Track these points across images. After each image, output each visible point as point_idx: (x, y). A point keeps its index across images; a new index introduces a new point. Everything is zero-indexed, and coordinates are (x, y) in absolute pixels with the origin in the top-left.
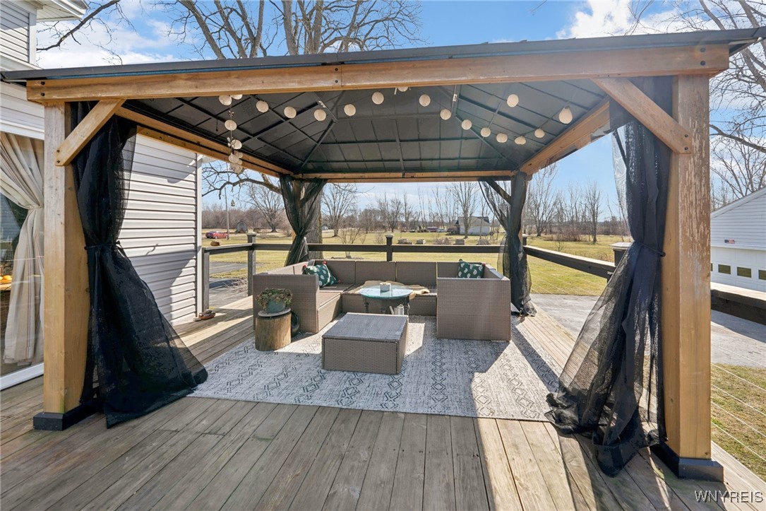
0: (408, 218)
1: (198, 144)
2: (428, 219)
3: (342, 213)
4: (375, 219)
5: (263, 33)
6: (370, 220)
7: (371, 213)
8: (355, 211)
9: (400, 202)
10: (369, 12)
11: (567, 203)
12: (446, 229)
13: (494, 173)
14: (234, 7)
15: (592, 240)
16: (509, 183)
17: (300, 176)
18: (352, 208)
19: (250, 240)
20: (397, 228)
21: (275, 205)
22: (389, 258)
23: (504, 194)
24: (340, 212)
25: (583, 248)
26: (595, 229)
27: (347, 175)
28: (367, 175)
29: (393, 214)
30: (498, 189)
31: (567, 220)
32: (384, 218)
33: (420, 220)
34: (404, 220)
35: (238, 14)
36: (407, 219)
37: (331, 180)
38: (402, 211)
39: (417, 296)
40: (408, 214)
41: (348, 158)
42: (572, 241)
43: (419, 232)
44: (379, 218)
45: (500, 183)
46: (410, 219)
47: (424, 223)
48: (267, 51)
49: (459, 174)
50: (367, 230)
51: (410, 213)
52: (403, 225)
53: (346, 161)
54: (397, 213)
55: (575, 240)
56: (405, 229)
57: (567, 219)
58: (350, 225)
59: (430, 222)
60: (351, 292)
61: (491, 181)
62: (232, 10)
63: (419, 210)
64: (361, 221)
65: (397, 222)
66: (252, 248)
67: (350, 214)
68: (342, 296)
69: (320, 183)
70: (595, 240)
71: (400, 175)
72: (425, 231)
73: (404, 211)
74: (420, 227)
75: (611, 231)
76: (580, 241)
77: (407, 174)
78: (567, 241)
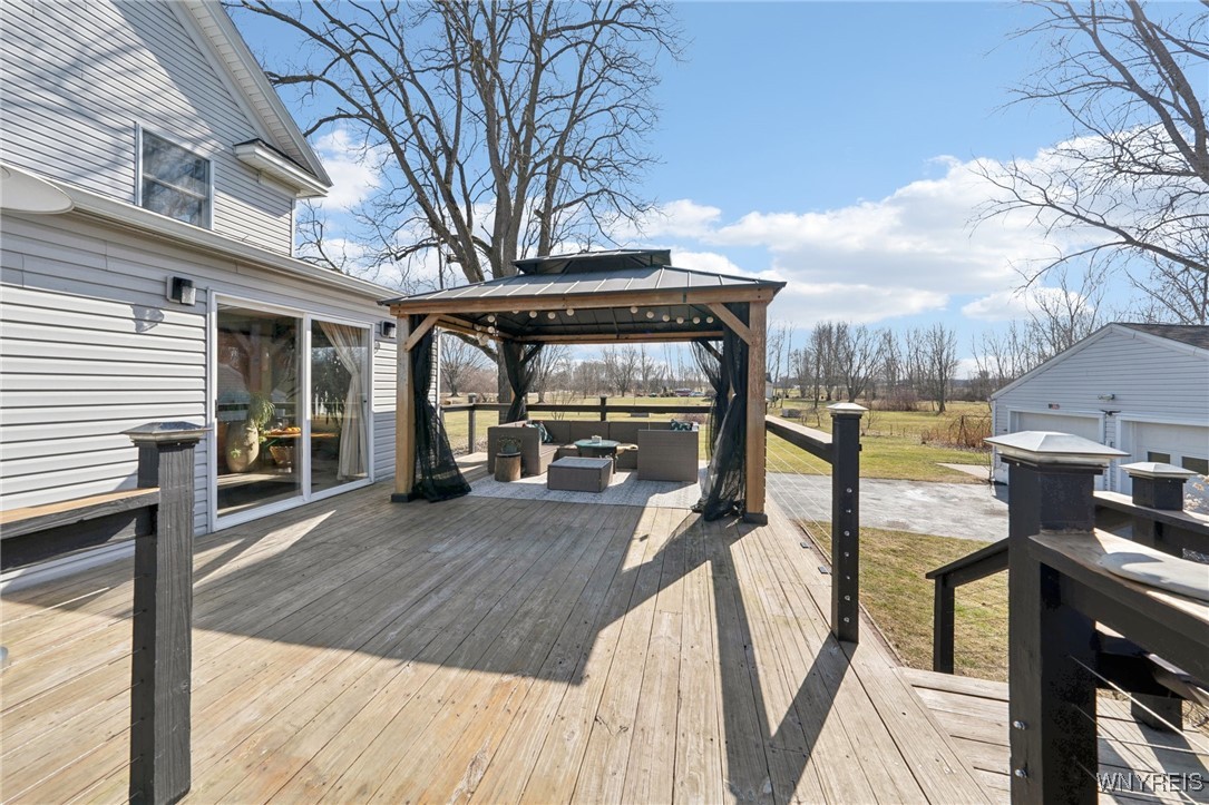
0: (647, 376)
1: (455, 324)
2: (677, 377)
3: (550, 368)
4: (598, 378)
5: (460, 147)
6: (590, 379)
7: (592, 369)
8: (569, 365)
9: (635, 352)
10: (592, 98)
11: (903, 350)
12: (704, 392)
13: (708, 334)
14: (425, 114)
15: (937, 408)
16: (720, 343)
17: (519, 338)
18: (564, 361)
19: (471, 401)
20: (629, 391)
21: (457, 359)
22: (603, 418)
23: (715, 353)
24: (548, 368)
25: (910, 420)
26: (942, 392)
27: (564, 337)
28: (583, 337)
29: (624, 369)
30: (709, 348)
31: (901, 378)
32: (611, 376)
33: (665, 378)
34: (641, 379)
35: (431, 123)
36: (645, 377)
37: (548, 342)
38: (638, 364)
39: (626, 450)
40: (647, 370)
41: (564, 322)
42: (903, 410)
43: (662, 396)
44: (603, 376)
45: (713, 344)
46: (651, 377)
47: (671, 382)
48: (464, 166)
49: (672, 335)
50: (585, 393)
51: (650, 368)
52: (639, 386)
53: (563, 324)
54: (631, 368)
55: (909, 409)
56: (641, 392)
57: (902, 376)
58: (562, 387)
59: (681, 382)
60: (566, 447)
61: (704, 341)
62: (423, 117)
63: (663, 363)
64: (576, 381)
65: (630, 380)
66: (472, 409)
67: (561, 370)
68: (558, 450)
69: (540, 345)
70: (942, 409)
71: (615, 336)
72: (672, 395)
73: (640, 366)
74: (665, 390)
75: (978, 395)
76: (916, 410)
77: (623, 336)
78: (894, 410)
